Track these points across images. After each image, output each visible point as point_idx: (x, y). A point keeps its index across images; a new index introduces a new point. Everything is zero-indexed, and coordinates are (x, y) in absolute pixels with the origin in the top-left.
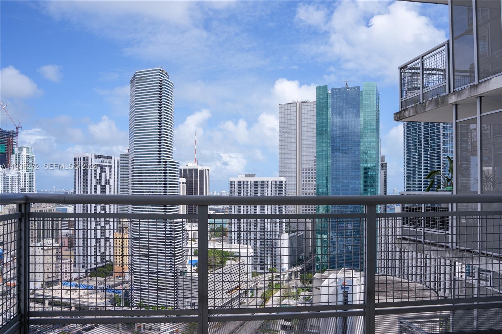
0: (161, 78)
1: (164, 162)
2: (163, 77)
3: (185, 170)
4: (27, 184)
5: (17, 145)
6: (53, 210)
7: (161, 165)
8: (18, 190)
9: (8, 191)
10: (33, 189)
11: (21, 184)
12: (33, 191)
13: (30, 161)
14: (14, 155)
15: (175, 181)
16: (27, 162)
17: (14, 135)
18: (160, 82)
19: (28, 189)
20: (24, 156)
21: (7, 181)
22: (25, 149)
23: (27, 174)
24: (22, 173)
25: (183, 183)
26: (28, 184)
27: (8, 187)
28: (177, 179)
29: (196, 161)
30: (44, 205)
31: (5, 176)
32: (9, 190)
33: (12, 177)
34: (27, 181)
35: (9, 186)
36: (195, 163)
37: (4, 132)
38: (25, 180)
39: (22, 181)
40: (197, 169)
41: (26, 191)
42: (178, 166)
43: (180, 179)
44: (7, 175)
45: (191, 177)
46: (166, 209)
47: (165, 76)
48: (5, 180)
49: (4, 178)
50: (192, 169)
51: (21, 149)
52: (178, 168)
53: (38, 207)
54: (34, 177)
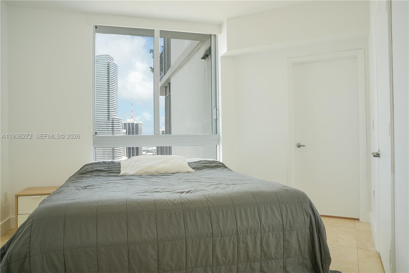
0: (109, 61)
1: (112, 119)
2: (110, 60)
3: (125, 124)
7: (110, 121)
15: (120, 132)
18: (108, 64)
25: (124, 133)
28: (121, 130)
29: (133, 118)
36: (132, 119)
40: (133, 124)
42: (121, 121)
43: (123, 130)
45: (129, 129)
46: (114, 151)
47: (111, 59)
50: (130, 123)
52: (121, 123)
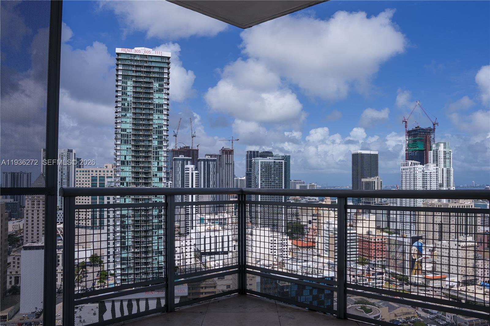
4: (444, 180)
5: (434, 141)
6: (472, 206)
8: (436, 185)
9: (426, 187)
10: (451, 184)
11: (439, 180)
12: (451, 186)
13: (447, 156)
14: (432, 152)
16: (445, 157)
17: (432, 132)
19: (446, 185)
20: (441, 152)
21: (425, 177)
22: (442, 145)
23: (445, 169)
24: (439, 168)
26: (446, 180)
27: (426, 183)
30: (461, 201)
31: (423, 172)
32: (428, 185)
33: (430, 173)
34: (444, 176)
35: (428, 181)
37: (423, 129)
38: (442, 176)
39: (439, 177)
41: (444, 186)
44: (425, 171)
48: (423, 176)
49: (423, 174)
51: (438, 145)
53: (455, 203)
54: (452, 173)
